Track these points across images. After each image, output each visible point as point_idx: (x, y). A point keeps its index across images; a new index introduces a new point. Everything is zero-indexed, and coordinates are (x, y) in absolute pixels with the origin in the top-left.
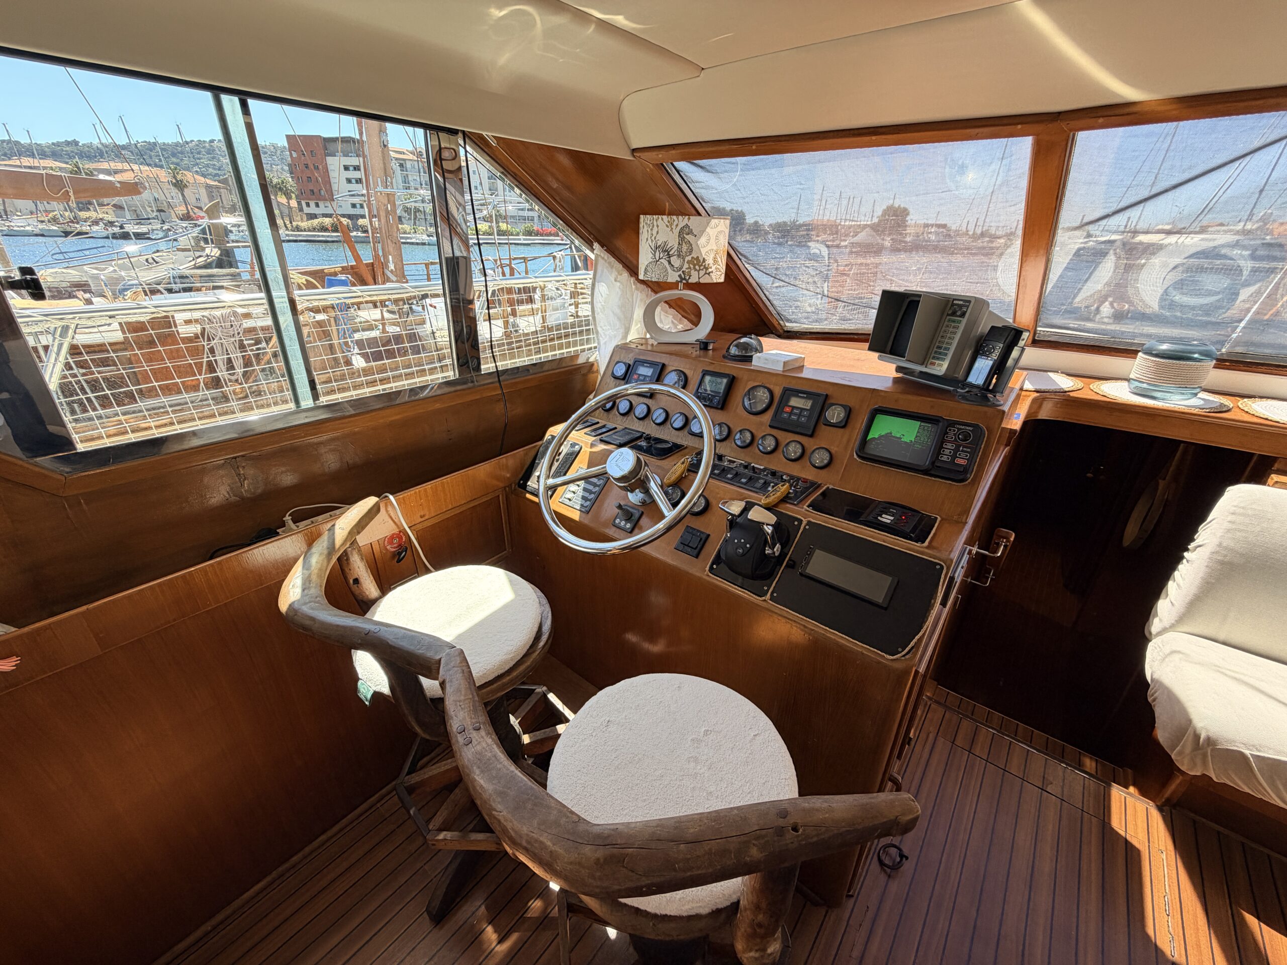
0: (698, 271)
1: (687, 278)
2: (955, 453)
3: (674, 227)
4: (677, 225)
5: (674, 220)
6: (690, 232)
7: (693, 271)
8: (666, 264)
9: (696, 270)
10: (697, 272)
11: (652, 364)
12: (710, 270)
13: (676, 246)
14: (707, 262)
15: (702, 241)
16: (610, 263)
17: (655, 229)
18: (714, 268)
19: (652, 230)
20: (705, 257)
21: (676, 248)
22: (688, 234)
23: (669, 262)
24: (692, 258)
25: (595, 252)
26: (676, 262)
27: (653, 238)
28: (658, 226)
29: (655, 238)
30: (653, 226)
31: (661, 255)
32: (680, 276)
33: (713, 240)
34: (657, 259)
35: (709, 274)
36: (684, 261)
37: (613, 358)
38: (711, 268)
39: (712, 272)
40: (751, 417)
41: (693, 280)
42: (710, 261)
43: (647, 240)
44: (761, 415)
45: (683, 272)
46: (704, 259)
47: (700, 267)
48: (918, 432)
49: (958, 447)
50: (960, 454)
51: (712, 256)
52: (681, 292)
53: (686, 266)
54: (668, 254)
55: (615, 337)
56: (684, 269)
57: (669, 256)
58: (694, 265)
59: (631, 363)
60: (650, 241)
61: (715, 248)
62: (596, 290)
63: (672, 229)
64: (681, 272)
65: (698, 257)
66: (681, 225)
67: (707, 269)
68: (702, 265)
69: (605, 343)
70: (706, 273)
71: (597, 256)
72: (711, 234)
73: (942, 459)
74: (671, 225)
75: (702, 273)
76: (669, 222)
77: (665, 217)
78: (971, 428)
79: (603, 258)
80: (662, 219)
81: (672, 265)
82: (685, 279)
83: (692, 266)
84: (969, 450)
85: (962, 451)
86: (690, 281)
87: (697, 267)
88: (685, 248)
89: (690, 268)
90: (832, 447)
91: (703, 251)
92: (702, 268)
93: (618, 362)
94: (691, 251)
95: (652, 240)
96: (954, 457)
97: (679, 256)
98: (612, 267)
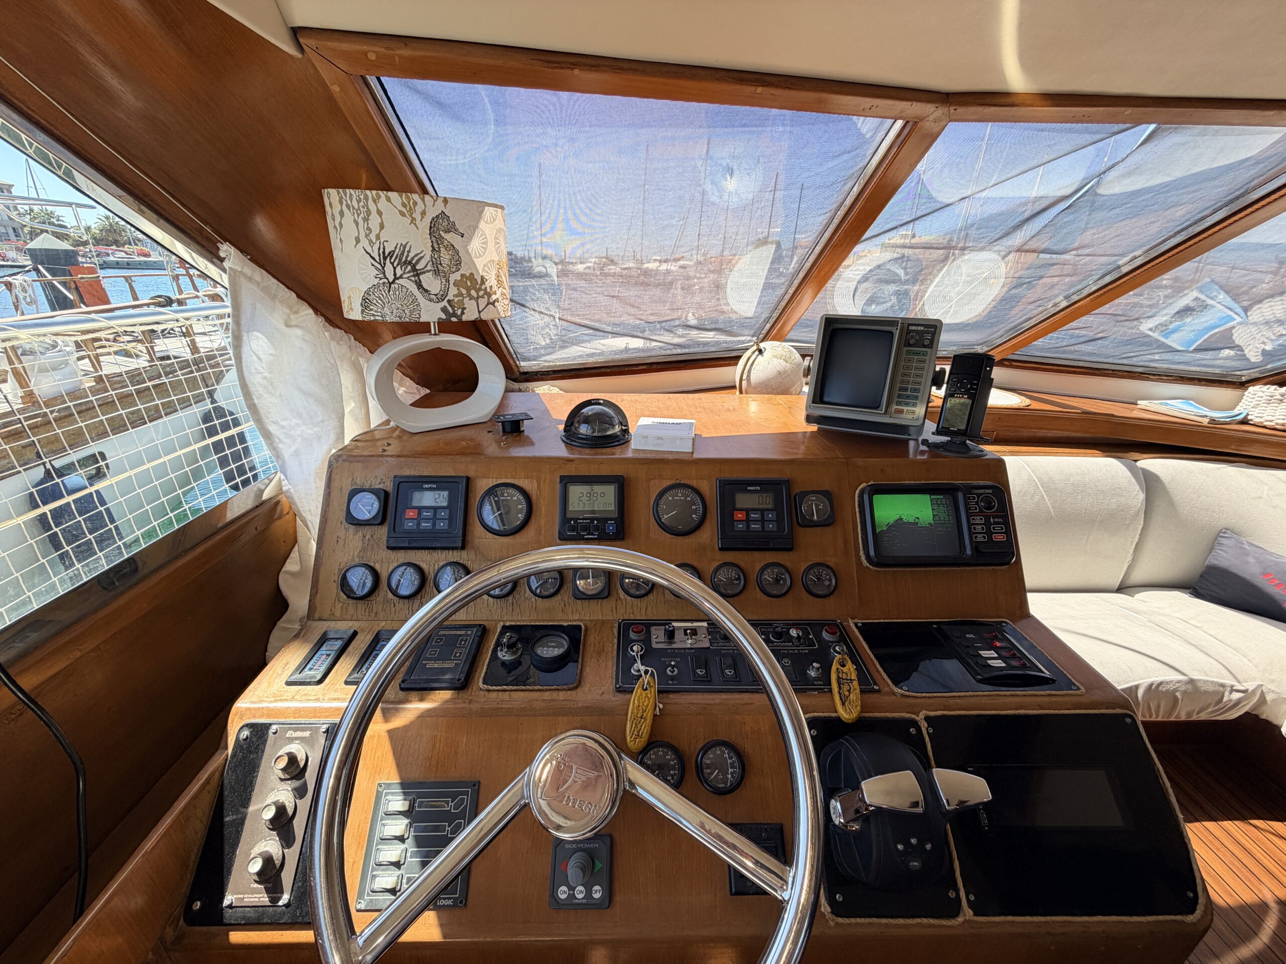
0: (477, 299)
1: (459, 312)
2: (988, 528)
3: (417, 215)
4: (423, 213)
5: (415, 203)
6: (451, 228)
7: (466, 300)
8: (413, 288)
9: (471, 298)
10: (473, 302)
11: (439, 483)
12: (494, 297)
13: (428, 253)
14: (487, 284)
15: (475, 245)
16: (265, 290)
17: (374, 221)
18: (499, 293)
19: (366, 220)
20: (484, 274)
21: (428, 258)
22: (447, 231)
23: (419, 285)
24: (462, 276)
25: (226, 264)
26: (431, 282)
27: (373, 237)
28: (380, 213)
29: (378, 237)
30: (369, 213)
31: (399, 272)
32: (444, 310)
33: (491, 245)
34: (391, 279)
35: (493, 304)
36: (448, 281)
37: (336, 484)
38: (495, 293)
39: (497, 300)
40: (680, 539)
41: (470, 315)
42: (491, 282)
43: (358, 240)
44: (697, 533)
45: (449, 301)
46: (482, 277)
47: (477, 291)
48: (933, 510)
49: (987, 518)
50: (994, 528)
51: (494, 272)
52: (437, 338)
53: (453, 291)
54: (414, 269)
55: (319, 438)
56: (450, 297)
57: (417, 273)
58: (468, 290)
59: (389, 486)
60: (364, 242)
61: (496, 259)
62: (245, 350)
63: (413, 219)
64: (445, 303)
65: (472, 274)
66: (432, 213)
67: (489, 295)
68: (480, 289)
69: (296, 453)
70: (489, 303)
71: (234, 276)
72: (487, 233)
73: (978, 540)
74: (411, 211)
75: (483, 302)
76: (404, 205)
77: (393, 195)
78: (990, 491)
79: (250, 279)
80: (388, 199)
81: (426, 291)
82: (454, 315)
83: (464, 291)
84: (1001, 520)
85: (995, 523)
86: (464, 318)
87: (473, 293)
88: (445, 257)
89: (460, 294)
90: (828, 559)
91: (480, 263)
92: (481, 293)
93: (353, 493)
94: (458, 263)
95: (371, 242)
96: (990, 533)
97: (437, 272)
98: (274, 297)
